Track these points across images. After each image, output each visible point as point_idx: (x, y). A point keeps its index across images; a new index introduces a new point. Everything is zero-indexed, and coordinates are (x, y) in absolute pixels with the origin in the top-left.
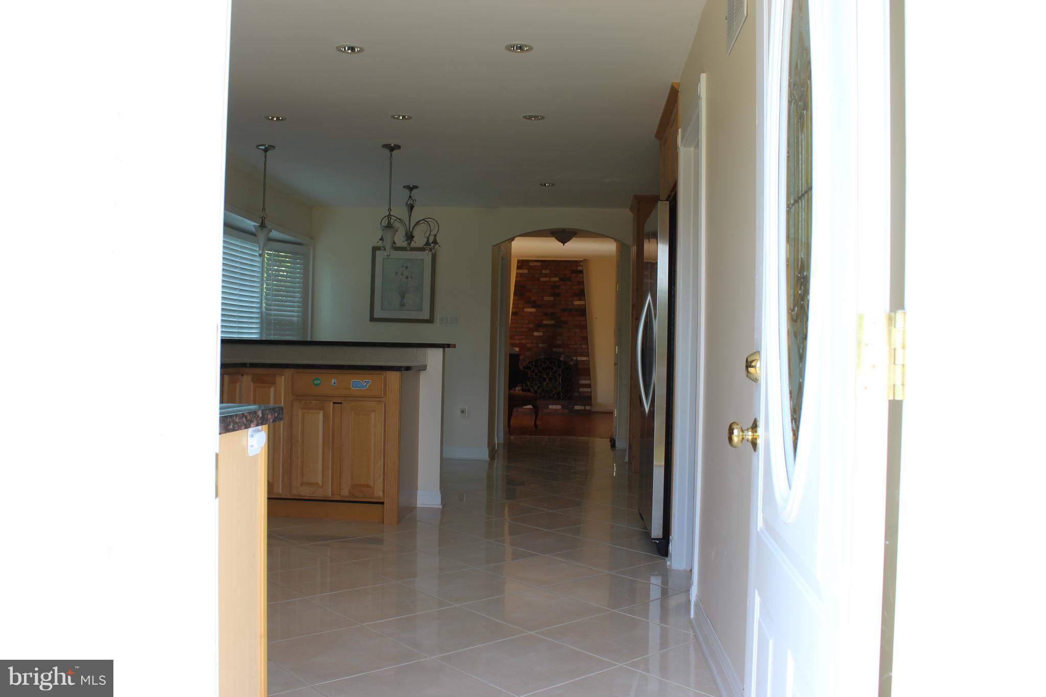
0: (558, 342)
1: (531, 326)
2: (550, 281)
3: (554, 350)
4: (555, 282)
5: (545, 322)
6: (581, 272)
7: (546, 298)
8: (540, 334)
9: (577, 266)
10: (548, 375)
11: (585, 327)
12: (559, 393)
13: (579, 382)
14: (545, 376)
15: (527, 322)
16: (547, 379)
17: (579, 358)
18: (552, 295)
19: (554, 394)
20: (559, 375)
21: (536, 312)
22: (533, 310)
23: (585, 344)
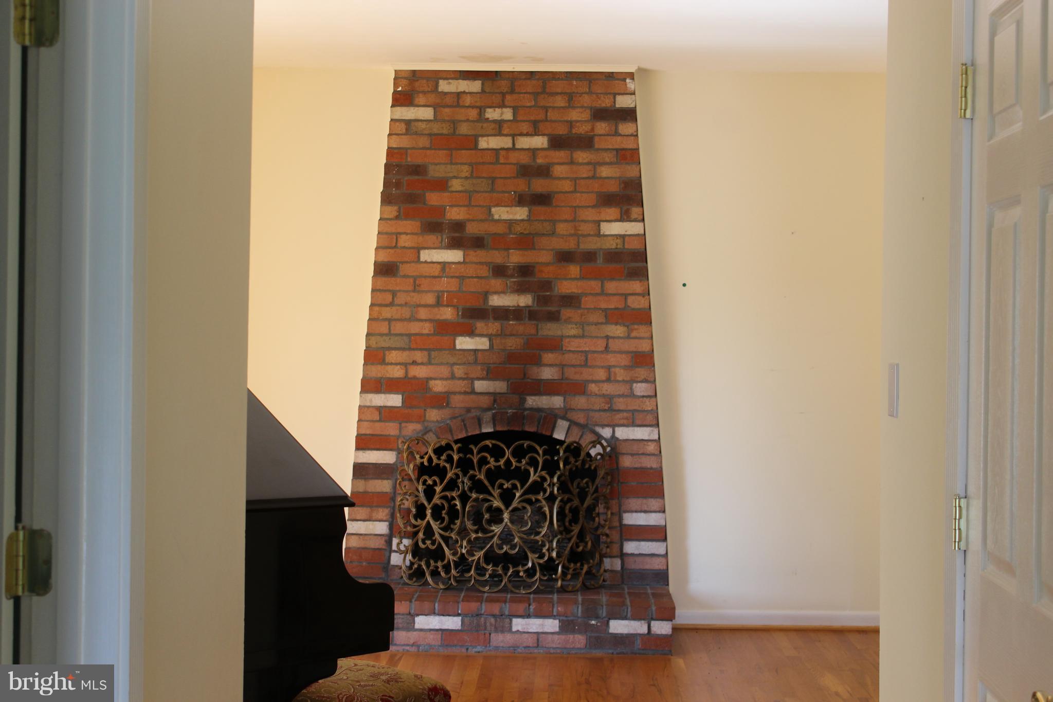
0: (547, 374)
1: (448, 314)
2: (514, 148)
3: (532, 401)
4: (534, 152)
5: (496, 301)
6: (630, 115)
7: (501, 213)
8: (481, 343)
9: (615, 95)
10: (507, 497)
11: (644, 317)
12: (549, 567)
13: (621, 519)
14: (497, 503)
15: (430, 299)
16: (506, 516)
17: (622, 433)
18: (521, 201)
19: (531, 573)
20: (551, 499)
21: (464, 262)
22: (454, 256)
23: (645, 381)
